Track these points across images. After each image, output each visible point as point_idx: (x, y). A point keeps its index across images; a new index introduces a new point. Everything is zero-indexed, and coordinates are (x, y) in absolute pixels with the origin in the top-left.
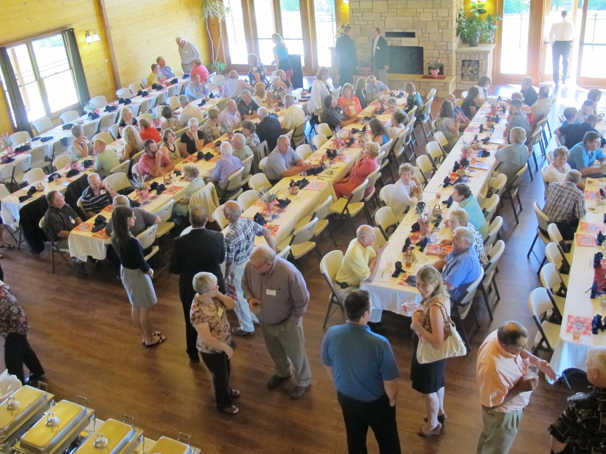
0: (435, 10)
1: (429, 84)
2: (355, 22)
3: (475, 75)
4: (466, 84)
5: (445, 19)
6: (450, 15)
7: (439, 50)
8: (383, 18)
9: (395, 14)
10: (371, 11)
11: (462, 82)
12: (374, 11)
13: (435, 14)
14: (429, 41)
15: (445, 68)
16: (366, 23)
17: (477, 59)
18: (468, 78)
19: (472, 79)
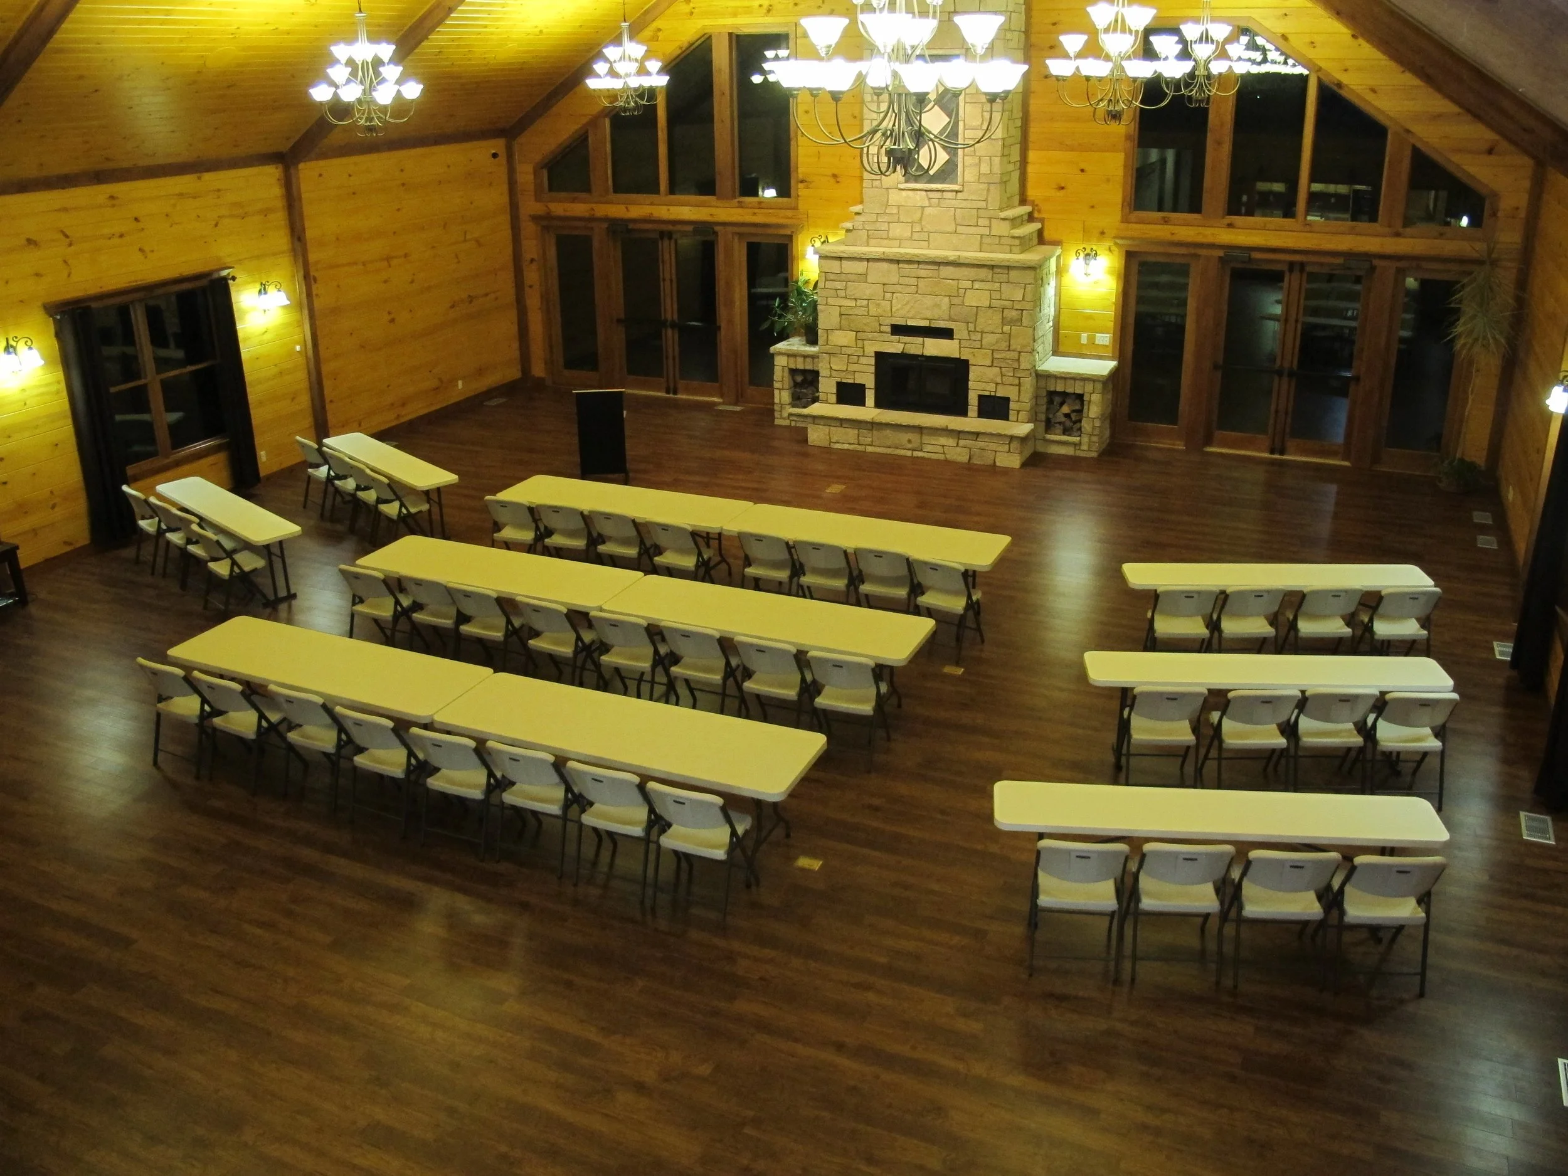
0: (997, 286)
1: (980, 438)
2: (830, 301)
3: (1074, 423)
4: (1054, 442)
5: (1016, 306)
6: (1028, 299)
7: (1001, 368)
8: (888, 296)
9: (915, 288)
10: (864, 279)
11: (1048, 436)
12: (869, 280)
13: (995, 295)
14: (981, 348)
15: (1012, 405)
16: (853, 303)
17: (1079, 391)
18: (1059, 428)
19: (1066, 431)
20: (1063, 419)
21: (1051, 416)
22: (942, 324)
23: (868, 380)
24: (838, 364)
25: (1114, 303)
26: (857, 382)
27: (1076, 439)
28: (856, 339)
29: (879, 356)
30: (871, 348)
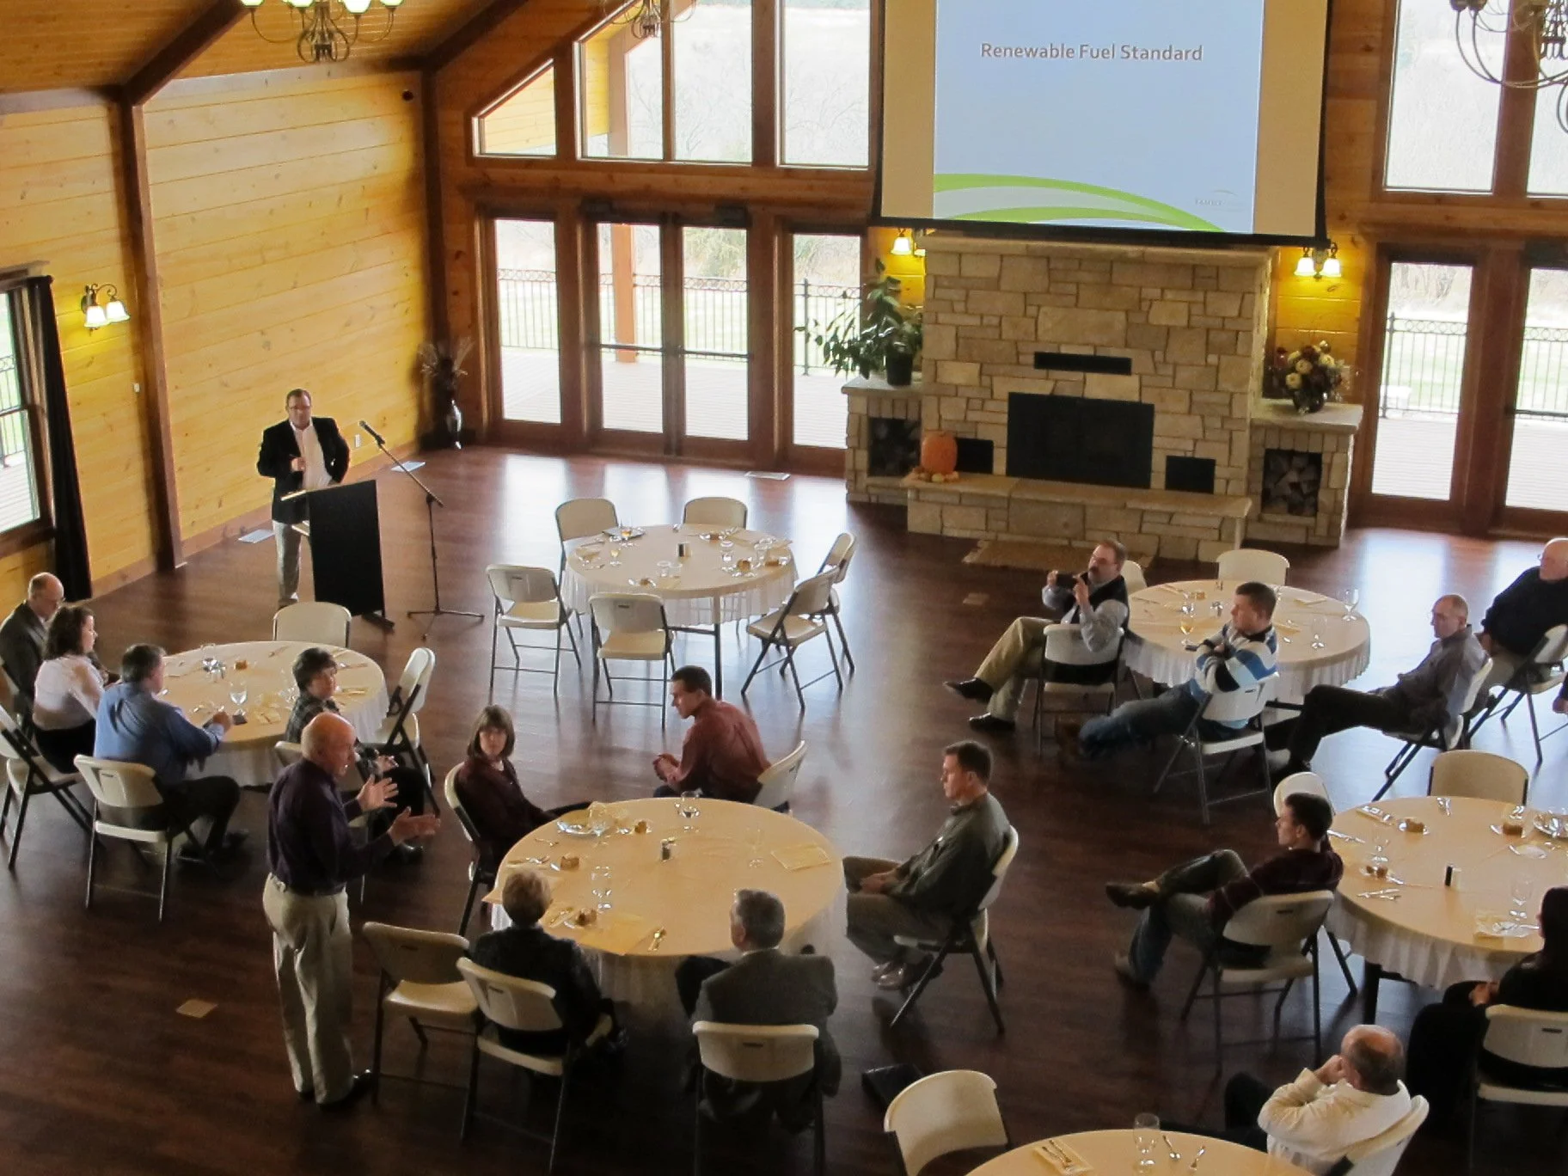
0: (1200, 296)
1: (1174, 521)
2: (941, 318)
3: (1305, 497)
4: (1276, 524)
5: (1228, 325)
6: (1245, 315)
7: (1203, 417)
8: (1032, 310)
9: (1073, 299)
10: (994, 284)
11: (1268, 517)
12: (1004, 286)
13: (1197, 310)
14: (1174, 387)
15: (1219, 472)
16: (975, 321)
17: (1314, 449)
18: (1283, 506)
19: (1294, 509)
20: (1288, 491)
21: (1271, 486)
22: (1115, 353)
23: (996, 432)
24: (952, 412)
25: (1358, 320)
26: (981, 436)
27: (1308, 521)
28: (981, 374)
29: (1016, 401)
30: (1003, 388)
